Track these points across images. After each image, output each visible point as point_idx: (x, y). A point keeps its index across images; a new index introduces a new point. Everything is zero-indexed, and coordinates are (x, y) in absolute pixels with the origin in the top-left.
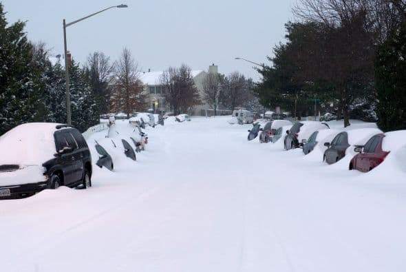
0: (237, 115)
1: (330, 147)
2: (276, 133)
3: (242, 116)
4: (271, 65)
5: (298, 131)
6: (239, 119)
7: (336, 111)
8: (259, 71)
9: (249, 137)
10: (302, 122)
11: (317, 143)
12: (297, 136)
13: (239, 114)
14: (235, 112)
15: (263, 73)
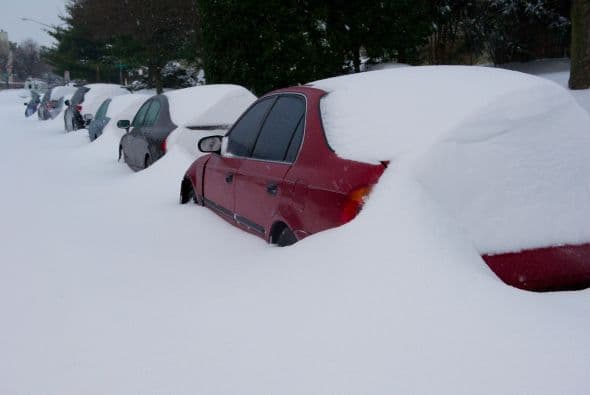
0: (30, 87)
1: (131, 129)
2: (56, 105)
3: (36, 88)
4: (65, 26)
5: (82, 100)
6: (32, 92)
7: (146, 79)
8: (51, 34)
9: (26, 113)
10: (88, 86)
11: (108, 120)
12: (80, 108)
13: (33, 87)
14: (27, 83)
15: (57, 36)
